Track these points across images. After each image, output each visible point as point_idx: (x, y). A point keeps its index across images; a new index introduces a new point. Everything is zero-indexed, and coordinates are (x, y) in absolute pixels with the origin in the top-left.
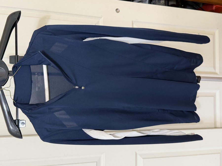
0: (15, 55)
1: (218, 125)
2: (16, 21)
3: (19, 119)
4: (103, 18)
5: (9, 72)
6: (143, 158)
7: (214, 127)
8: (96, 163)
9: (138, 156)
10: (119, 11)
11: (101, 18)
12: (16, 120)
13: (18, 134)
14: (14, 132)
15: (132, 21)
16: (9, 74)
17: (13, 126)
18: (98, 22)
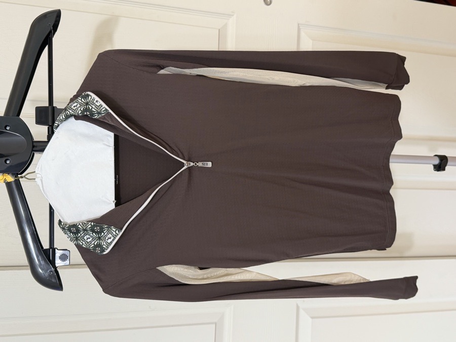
0: (48, 105)
2: (51, 32)
3: (55, 247)
4: (235, 16)
5: (35, 144)
8: (214, 325)
10: (271, 2)
11: (233, 15)
12: (49, 249)
13: (53, 280)
14: (44, 275)
15: (298, 24)
16: (34, 149)
17: (43, 262)
18: (226, 25)
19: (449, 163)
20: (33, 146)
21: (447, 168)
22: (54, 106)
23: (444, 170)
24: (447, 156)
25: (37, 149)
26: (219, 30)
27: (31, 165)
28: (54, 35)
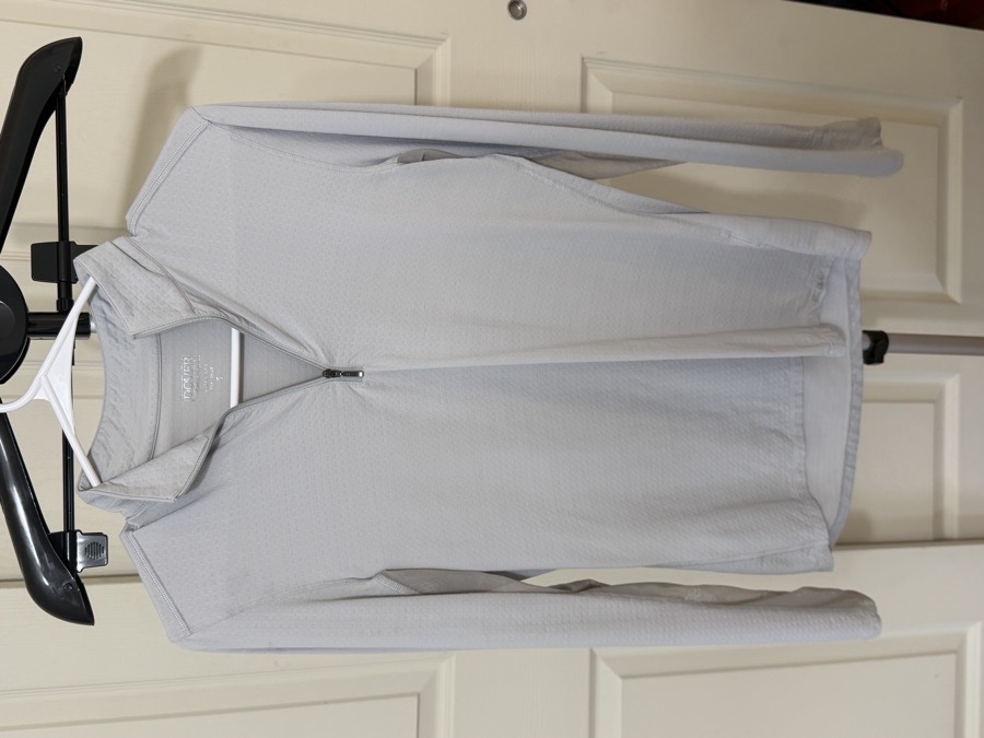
0: (57, 240)
1: (951, 527)
2: (62, 83)
3: (76, 528)
4: (449, 41)
5: (31, 319)
6: (623, 677)
7: (931, 536)
8: (415, 699)
9: (602, 666)
10: (524, 12)
11: (443, 40)
12: (64, 533)
13: (75, 603)
14: (56, 592)
15: (583, 59)
16: (31, 330)
17: (51, 566)
18: (430, 60)
19: (891, 347)
20: (29, 324)
21: (888, 357)
22: (70, 240)
23: (881, 361)
24: (887, 331)
25: (37, 329)
26: (416, 71)
27: (24, 363)
28: (68, 89)
